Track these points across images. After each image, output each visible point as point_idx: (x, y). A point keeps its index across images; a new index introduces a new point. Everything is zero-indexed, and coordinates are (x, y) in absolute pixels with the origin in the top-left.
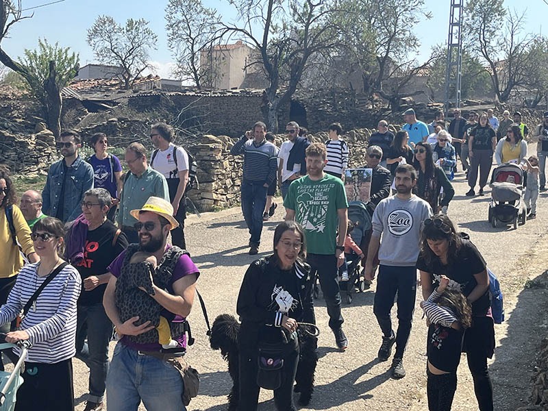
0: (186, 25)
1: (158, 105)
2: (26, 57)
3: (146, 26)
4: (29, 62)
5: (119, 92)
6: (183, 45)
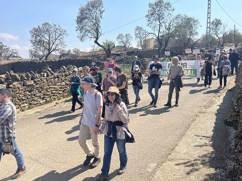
0: (139, 34)
2: (103, 44)
3: (130, 35)
5: (124, 51)
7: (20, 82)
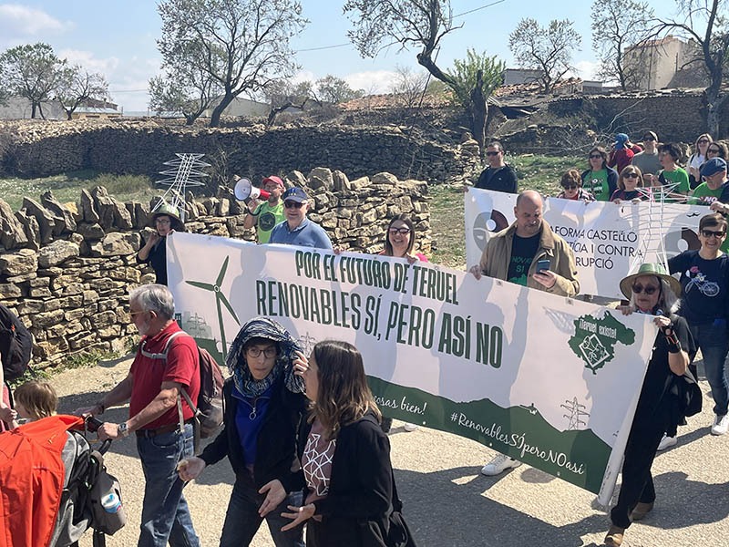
0: (614, 22)
1: (579, 109)
2: (456, 68)
3: (570, 27)
4: (457, 73)
5: (539, 97)
6: (609, 44)
7: (129, 233)
